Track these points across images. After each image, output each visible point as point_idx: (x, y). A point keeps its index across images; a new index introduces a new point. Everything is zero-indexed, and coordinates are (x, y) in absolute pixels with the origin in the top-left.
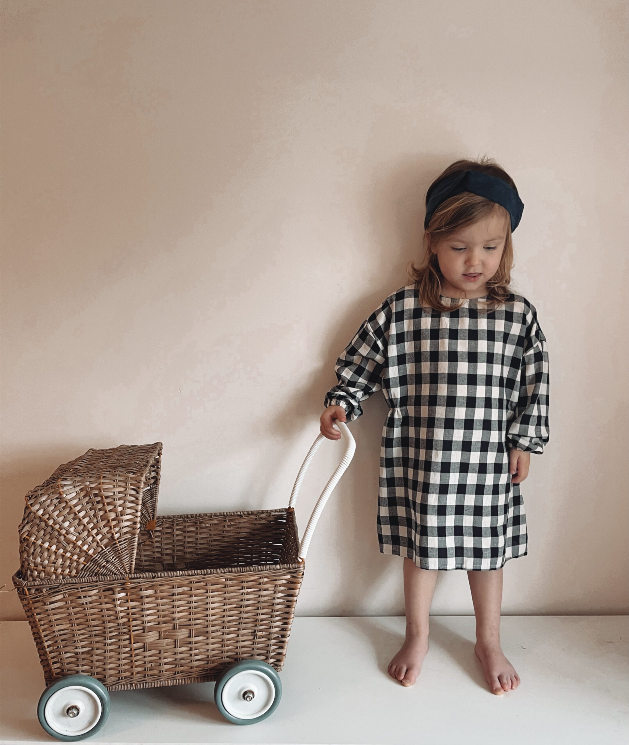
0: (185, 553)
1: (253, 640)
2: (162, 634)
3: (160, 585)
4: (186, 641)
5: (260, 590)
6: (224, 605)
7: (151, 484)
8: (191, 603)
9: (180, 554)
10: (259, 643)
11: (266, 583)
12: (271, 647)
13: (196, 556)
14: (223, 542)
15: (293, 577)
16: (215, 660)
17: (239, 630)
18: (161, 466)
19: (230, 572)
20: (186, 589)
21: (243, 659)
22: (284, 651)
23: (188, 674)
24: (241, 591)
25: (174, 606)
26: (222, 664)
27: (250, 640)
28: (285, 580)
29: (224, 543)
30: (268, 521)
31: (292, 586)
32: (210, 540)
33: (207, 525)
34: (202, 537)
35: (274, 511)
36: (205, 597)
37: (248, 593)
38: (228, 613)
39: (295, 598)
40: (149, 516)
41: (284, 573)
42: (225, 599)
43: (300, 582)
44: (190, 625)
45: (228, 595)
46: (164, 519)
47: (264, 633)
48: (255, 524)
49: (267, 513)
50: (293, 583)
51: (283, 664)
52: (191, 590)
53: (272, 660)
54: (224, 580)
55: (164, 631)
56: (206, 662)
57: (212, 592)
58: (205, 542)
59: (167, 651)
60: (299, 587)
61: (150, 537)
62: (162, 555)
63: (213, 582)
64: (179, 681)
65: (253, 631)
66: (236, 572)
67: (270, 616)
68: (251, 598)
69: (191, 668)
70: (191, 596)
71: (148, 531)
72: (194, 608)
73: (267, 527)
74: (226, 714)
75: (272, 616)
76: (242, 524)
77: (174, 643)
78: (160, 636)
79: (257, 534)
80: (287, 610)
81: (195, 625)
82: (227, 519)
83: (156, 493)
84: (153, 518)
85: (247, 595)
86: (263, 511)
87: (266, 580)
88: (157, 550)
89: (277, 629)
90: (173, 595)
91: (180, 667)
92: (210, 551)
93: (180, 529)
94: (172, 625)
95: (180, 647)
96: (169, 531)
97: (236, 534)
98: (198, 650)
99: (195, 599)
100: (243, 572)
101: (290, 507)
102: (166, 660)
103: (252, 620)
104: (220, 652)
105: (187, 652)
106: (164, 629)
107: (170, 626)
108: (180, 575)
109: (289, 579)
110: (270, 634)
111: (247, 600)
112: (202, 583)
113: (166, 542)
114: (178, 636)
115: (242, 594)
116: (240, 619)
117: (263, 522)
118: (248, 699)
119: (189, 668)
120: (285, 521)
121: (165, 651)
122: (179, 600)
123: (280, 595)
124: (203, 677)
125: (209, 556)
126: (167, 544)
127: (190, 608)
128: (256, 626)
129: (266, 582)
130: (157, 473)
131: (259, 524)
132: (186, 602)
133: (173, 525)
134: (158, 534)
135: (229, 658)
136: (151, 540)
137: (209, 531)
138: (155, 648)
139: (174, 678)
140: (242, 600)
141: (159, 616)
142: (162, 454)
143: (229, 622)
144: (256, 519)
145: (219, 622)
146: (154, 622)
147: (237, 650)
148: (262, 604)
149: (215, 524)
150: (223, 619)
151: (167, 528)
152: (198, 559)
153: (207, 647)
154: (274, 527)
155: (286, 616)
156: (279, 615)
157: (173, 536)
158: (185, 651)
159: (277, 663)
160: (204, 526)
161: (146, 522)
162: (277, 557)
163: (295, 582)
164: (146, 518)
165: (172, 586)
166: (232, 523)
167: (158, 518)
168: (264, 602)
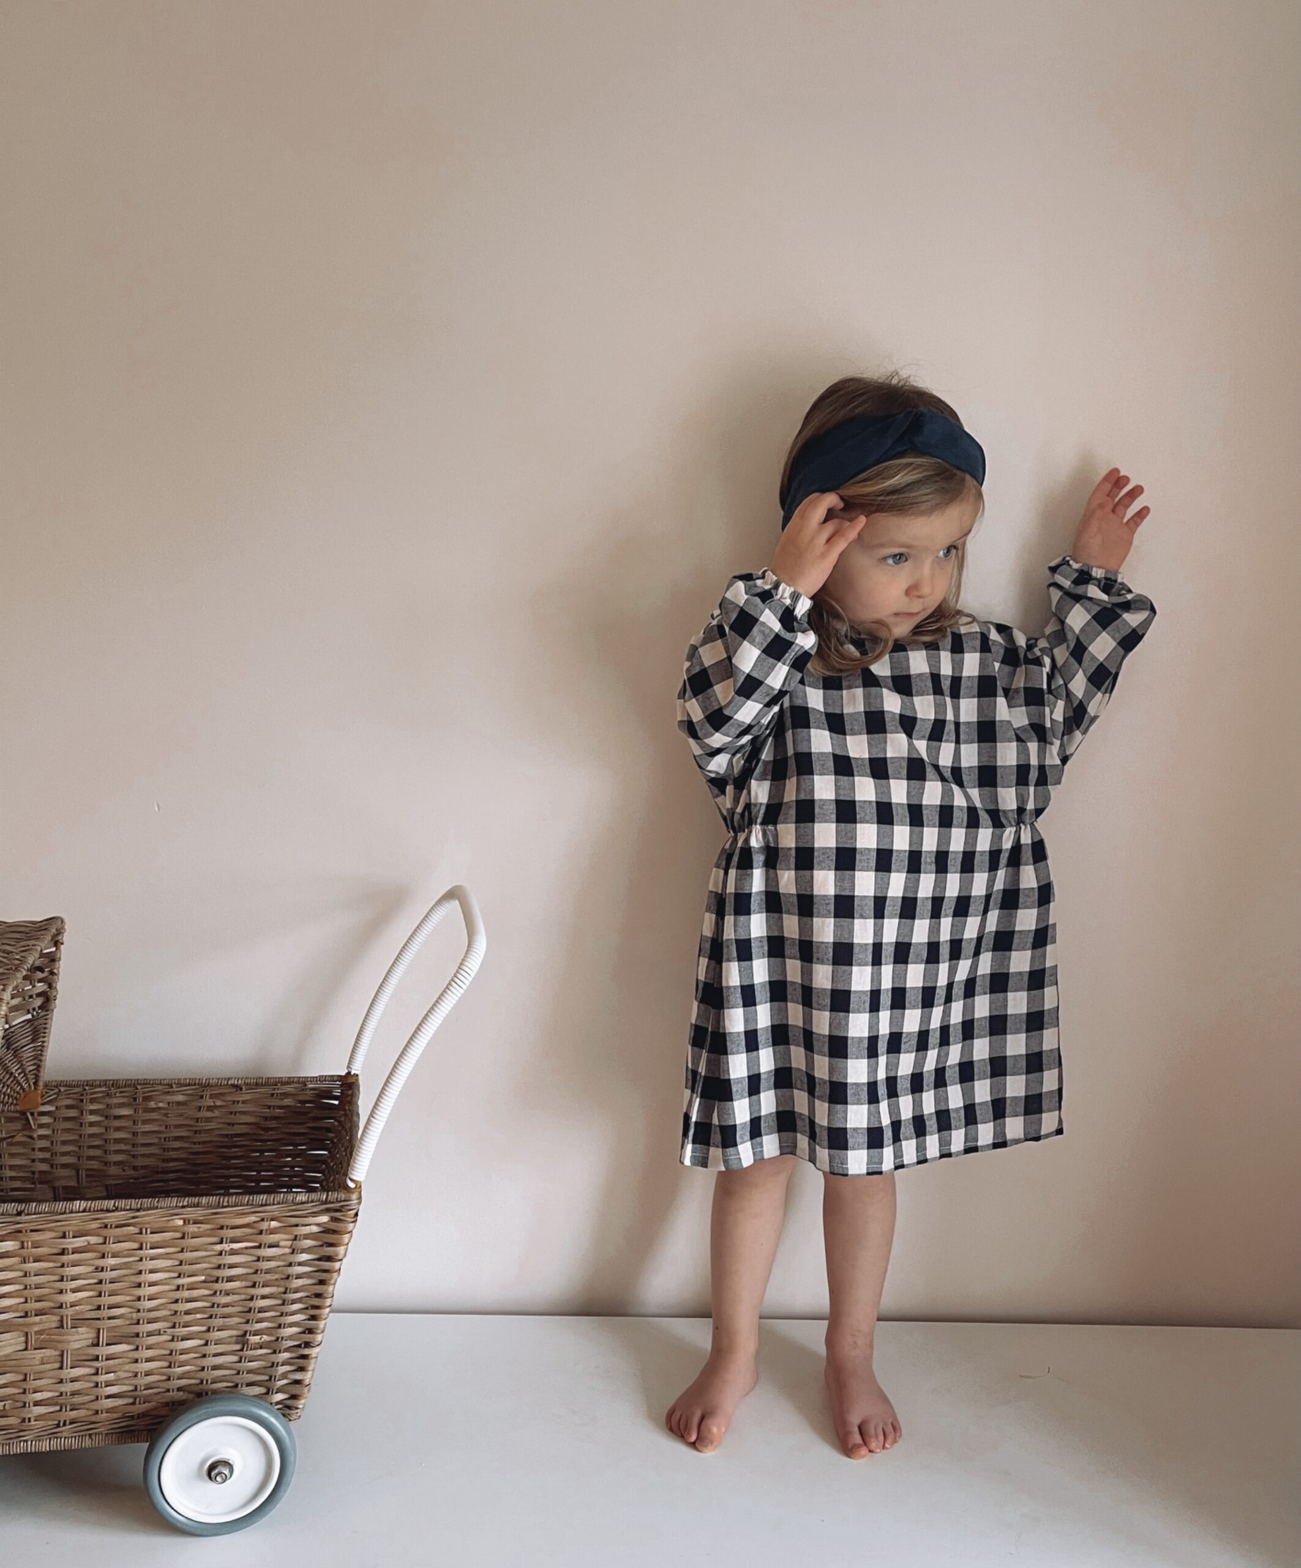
0: (106, 1164)
1: (241, 1353)
2: (33, 1338)
3: (32, 1231)
4: (88, 1355)
5: (259, 1247)
6: (179, 1276)
7: (34, 1009)
8: (102, 1270)
9: (95, 1167)
10: (252, 1359)
11: (273, 1231)
12: (280, 1368)
13: (133, 1172)
14: (195, 1143)
15: (334, 1220)
16: (150, 1395)
17: (208, 1330)
18: (60, 970)
19: (194, 1207)
20: (93, 1240)
21: (215, 1392)
22: (306, 1377)
23: (87, 1427)
24: (218, 1247)
25: (63, 1277)
26: (167, 1404)
27: (233, 1353)
28: (318, 1225)
29: (197, 1146)
30: (300, 1102)
31: (331, 1238)
32: (165, 1138)
33: (161, 1105)
34: (147, 1130)
35: (313, 1079)
36: (137, 1259)
37: (233, 1252)
38: (186, 1294)
39: (337, 1265)
40: (27, 1080)
41: (315, 1210)
42: (181, 1264)
43: (350, 1229)
44: (99, 1319)
45: (188, 1255)
46: (60, 1087)
47: (265, 1338)
48: (269, 1107)
49: (299, 1083)
50: (335, 1232)
51: (304, 1405)
52: (105, 1243)
53: (280, 1397)
54: (181, 1222)
55: (37, 1333)
56: (131, 1400)
57: (151, 1248)
58: (156, 1141)
59: (42, 1375)
60: (346, 1241)
61: (27, 1126)
62: (52, 1166)
63: (156, 1226)
64: (67, 1440)
65: (240, 1333)
66: (209, 1207)
67: (279, 1302)
68: (239, 1261)
69: (97, 1412)
70: (103, 1257)
71: (23, 1113)
72: (110, 1283)
73: (296, 1114)
74: (169, 1514)
75: (284, 1301)
76: (240, 1105)
77: (59, 1359)
78: (26, 1342)
79: (272, 1129)
80: (319, 1289)
81: (109, 1318)
82: (207, 1093)
83: (45, 1028)
84: (35, 1084)
85: (230, 1255)
86: (290, 1078)
87: (274, 1224)
88: (41, 1155)
89: (295, 1330)
90: (63, 1252)
91: (71, 1410)
92: (164, 1160)
93: (98, 1110)
94: (58, 1318)
95: (71, 1368)
96: (73, 1113)
97: (225, 1126)
98: (112, 1374)
99: (112, 1261)
100: (223, 1207)
101: (349, 1073)
102: (39, 1396)
103: (240, 1309)
104: (164, 1378)
105: (87, 1378)
106: (36, 1329)
107: (51, 1321)
108: (81, 1209)
109: (324, 1223)
110: (278, 1338)
111: (231, 1266)
112: (131, 1228)
113: (63, 1139)
114: (69, 1342)
115: (220, 1254)
116: (213, 1306)
117: (288, 1102)
118: (218, 1479)
119: (90, 1413)
120: (336, 1102)
121: (37, 1376)
122: (75, 1264)
123: (304, 1257)
124: (122, 1432)
125: (162, 1172)
126: (64, 1143)
127: (100, 1282)
128: (247, 1322)
129: (276, 1228)
130: (50, 986)
131: (280, 1107)
132: (92, 1268)
133: (82, 1101)
134: (45, 1120)
135: (184, 1391)
136: (28, 1133)
137: (165, 1118)
138: (16, 1369)
139: (53, 1435)
140: (219, 1267)
141: (26, 1299)
142: (62, 944)
143: (187, 1313)
144: (272, 1095)
145: (165, 1313)
146: (16, 1311)
147: (202, 1375)
148: (263, 1275)
149: (179, 1103)
150: (174, 1307)
151: (69, 1107)
152: (134, 1178)
153: (134, 1367)
154: (311, 1115)
155: (316, 1302)
156: (299, 1301)
157: (81, 1126)
158: (84, 1376)
159: (289, 1402)
160: (155, 1106)
161: (18, 1093)
162: (315, 1180)
163: (338, 1229)
164: (19, 1084)
165: (61, 1234)
166: (218, 1103)
167: (46, 1085)
168: (268, 1271)
